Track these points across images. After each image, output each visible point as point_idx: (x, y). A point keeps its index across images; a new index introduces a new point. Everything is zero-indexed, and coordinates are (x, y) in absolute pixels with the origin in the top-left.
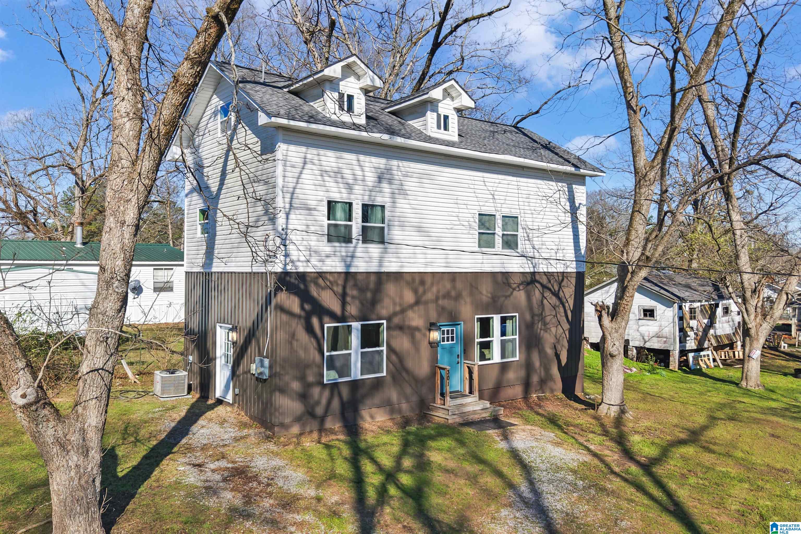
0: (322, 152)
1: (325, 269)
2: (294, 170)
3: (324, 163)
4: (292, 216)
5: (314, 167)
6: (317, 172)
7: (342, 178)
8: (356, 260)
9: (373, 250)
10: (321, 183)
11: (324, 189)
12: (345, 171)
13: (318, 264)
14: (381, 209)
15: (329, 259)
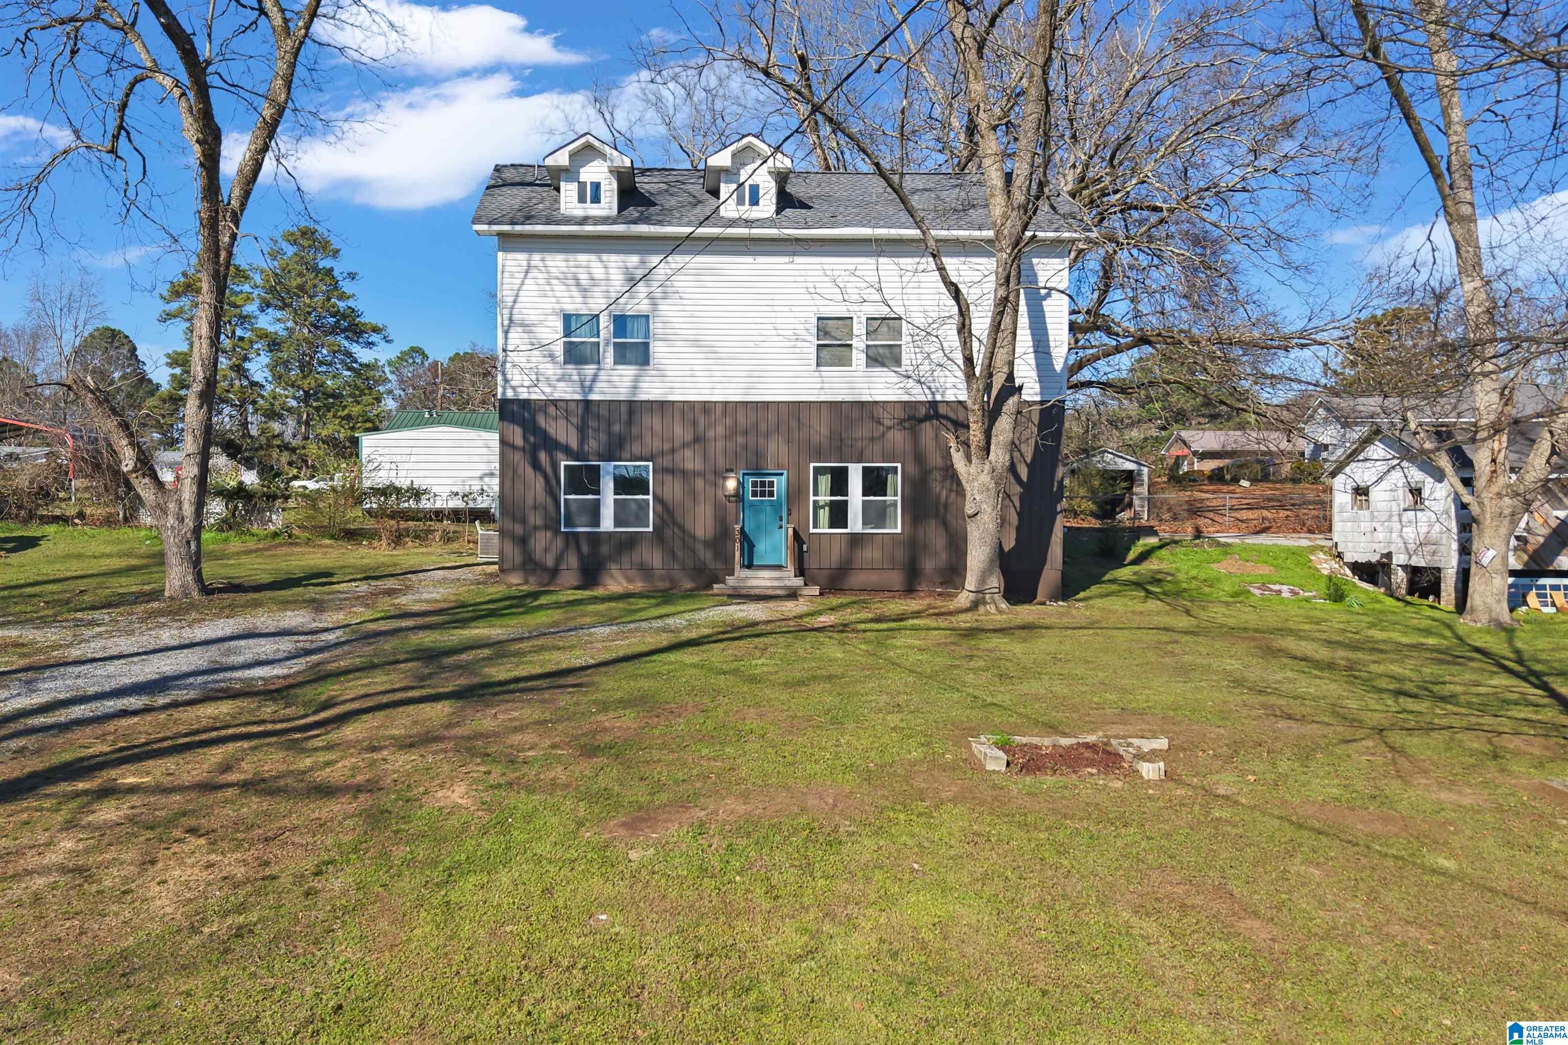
0: (548, 257)
1: (557, 396)
2: (515, 281)
3: (551, 269)
4: (510, 335)
5: (540, 275)
6: (542, 282)
7: (578, 285)
8: (598, 385)
9: (628, 372)
10: (550, 293)
11: (554, 300)
12: (582, 276)
13: (548, 390)
14: (643, 320)
15: (562, 384)
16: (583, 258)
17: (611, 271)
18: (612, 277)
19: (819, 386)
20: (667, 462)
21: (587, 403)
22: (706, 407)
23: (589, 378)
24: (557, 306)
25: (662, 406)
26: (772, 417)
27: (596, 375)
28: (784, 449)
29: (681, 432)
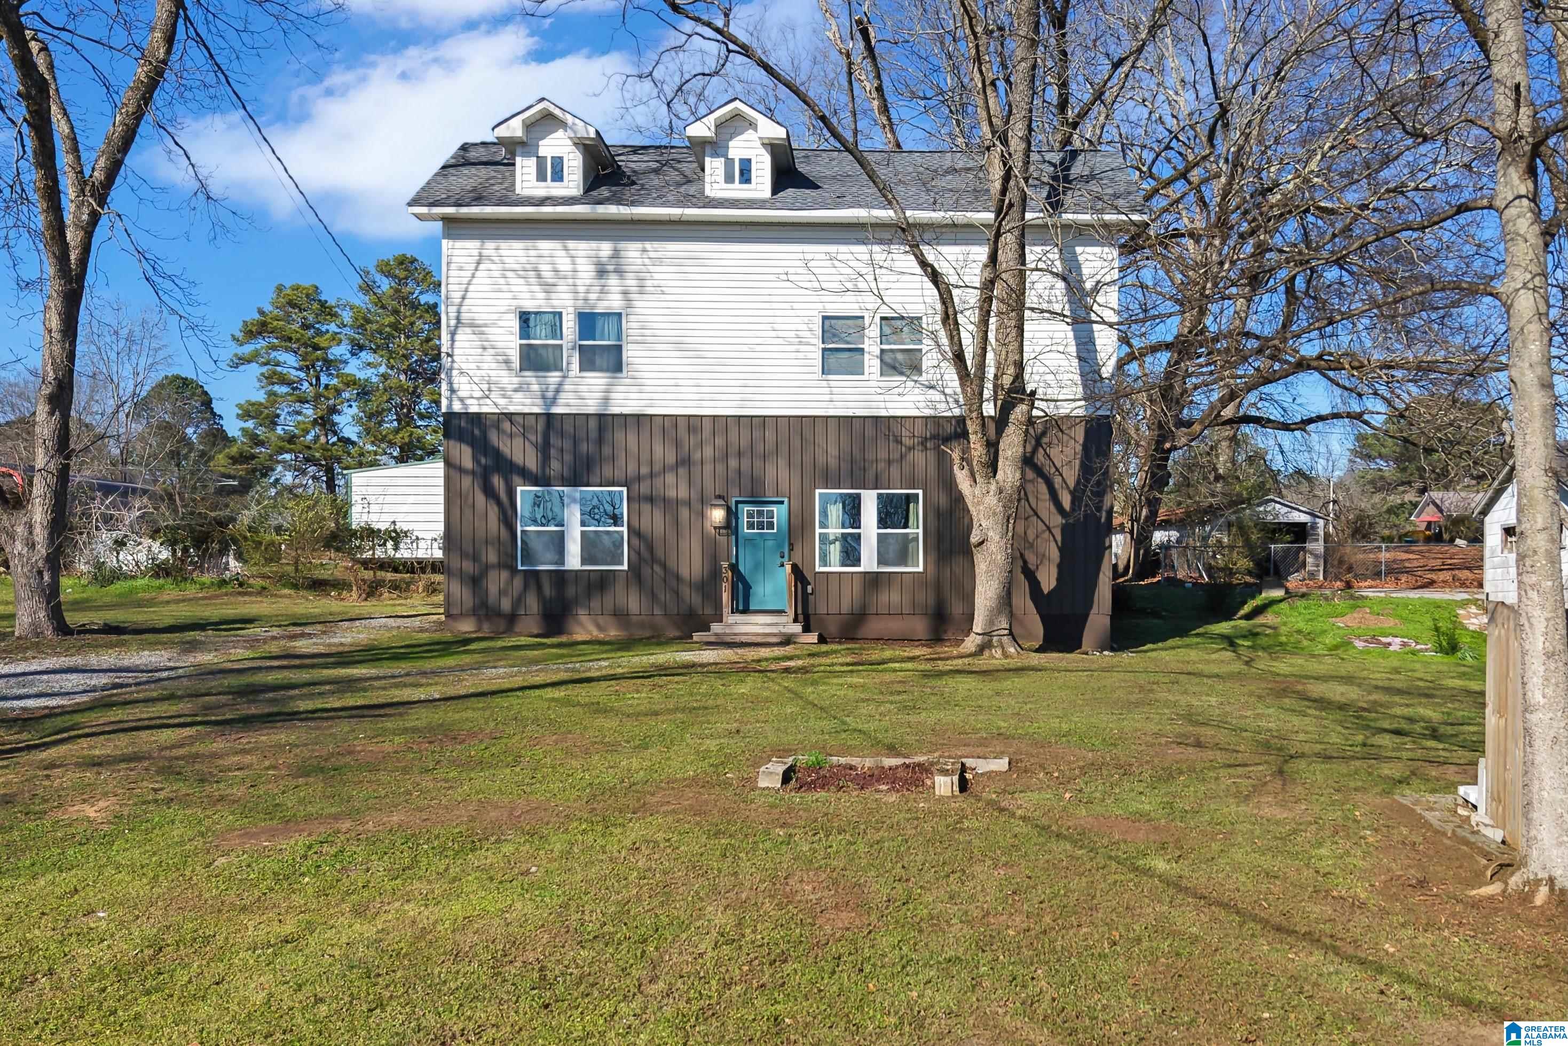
0: (504, 244)
1: (512, 409)
2: (462, 273)
3: (507, 260)
4: (457, 337)
5: (493, 267)
6: (496, 274)
7: (539, 277)
8: (562, 395)
9: (596, 381)
10: (505, 288)
11: (510, 295)
12: (542, 267)
13: (502, 401)
14: (616, 318)
15: (519, 395)
16: (545, 246)
17: (578, 261)
18: (579, 268)
19: (827, 397)
20: (645, 488)
21: (549, 416)
22: (693, 423)
23: (552, 387)
24: (515, 303)
25: (639, 419)
26: (770, 435)
27: (560, 384)
28: (784, 474)
29: (663, 453)
